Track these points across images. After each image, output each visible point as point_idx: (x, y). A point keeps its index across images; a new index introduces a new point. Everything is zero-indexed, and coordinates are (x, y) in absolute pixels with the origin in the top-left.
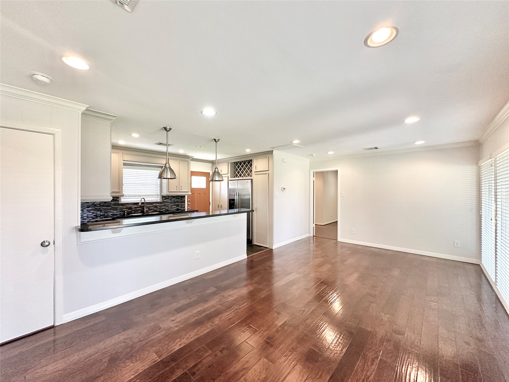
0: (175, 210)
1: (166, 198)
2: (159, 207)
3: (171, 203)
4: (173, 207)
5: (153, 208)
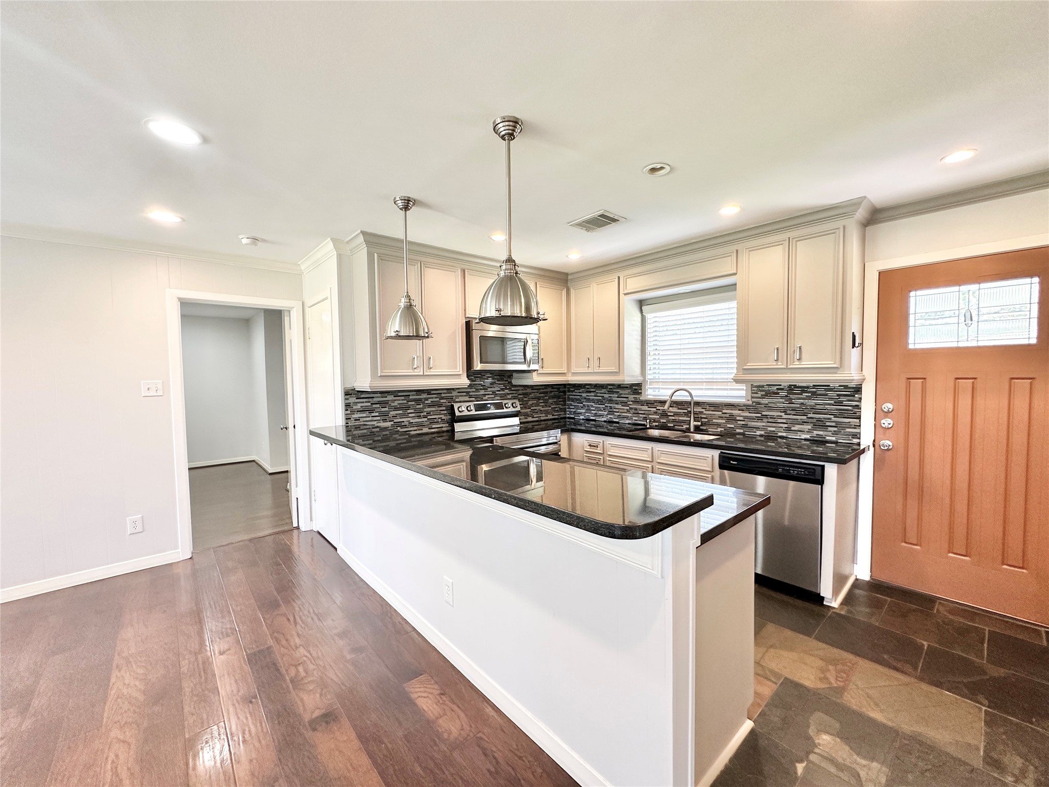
0: (806, 440)
1: (768, 394)
2: (743, 423)
3: (789, 412)
4: (797, 427)
5: (724, 421)
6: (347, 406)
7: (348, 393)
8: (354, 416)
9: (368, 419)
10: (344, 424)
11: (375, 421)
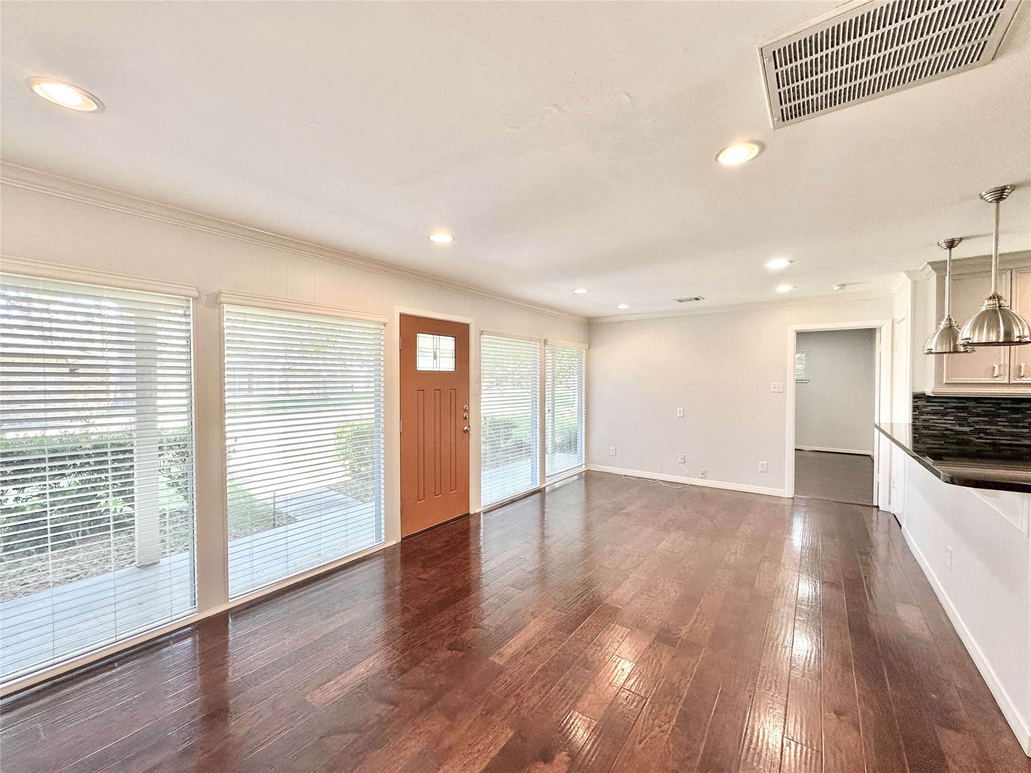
6: (915, 408)
7: (917, 397)
8: (922, 417)
9: (939, 421)
10: (911, 423)
11: (949, 424)
